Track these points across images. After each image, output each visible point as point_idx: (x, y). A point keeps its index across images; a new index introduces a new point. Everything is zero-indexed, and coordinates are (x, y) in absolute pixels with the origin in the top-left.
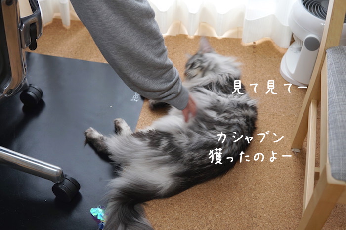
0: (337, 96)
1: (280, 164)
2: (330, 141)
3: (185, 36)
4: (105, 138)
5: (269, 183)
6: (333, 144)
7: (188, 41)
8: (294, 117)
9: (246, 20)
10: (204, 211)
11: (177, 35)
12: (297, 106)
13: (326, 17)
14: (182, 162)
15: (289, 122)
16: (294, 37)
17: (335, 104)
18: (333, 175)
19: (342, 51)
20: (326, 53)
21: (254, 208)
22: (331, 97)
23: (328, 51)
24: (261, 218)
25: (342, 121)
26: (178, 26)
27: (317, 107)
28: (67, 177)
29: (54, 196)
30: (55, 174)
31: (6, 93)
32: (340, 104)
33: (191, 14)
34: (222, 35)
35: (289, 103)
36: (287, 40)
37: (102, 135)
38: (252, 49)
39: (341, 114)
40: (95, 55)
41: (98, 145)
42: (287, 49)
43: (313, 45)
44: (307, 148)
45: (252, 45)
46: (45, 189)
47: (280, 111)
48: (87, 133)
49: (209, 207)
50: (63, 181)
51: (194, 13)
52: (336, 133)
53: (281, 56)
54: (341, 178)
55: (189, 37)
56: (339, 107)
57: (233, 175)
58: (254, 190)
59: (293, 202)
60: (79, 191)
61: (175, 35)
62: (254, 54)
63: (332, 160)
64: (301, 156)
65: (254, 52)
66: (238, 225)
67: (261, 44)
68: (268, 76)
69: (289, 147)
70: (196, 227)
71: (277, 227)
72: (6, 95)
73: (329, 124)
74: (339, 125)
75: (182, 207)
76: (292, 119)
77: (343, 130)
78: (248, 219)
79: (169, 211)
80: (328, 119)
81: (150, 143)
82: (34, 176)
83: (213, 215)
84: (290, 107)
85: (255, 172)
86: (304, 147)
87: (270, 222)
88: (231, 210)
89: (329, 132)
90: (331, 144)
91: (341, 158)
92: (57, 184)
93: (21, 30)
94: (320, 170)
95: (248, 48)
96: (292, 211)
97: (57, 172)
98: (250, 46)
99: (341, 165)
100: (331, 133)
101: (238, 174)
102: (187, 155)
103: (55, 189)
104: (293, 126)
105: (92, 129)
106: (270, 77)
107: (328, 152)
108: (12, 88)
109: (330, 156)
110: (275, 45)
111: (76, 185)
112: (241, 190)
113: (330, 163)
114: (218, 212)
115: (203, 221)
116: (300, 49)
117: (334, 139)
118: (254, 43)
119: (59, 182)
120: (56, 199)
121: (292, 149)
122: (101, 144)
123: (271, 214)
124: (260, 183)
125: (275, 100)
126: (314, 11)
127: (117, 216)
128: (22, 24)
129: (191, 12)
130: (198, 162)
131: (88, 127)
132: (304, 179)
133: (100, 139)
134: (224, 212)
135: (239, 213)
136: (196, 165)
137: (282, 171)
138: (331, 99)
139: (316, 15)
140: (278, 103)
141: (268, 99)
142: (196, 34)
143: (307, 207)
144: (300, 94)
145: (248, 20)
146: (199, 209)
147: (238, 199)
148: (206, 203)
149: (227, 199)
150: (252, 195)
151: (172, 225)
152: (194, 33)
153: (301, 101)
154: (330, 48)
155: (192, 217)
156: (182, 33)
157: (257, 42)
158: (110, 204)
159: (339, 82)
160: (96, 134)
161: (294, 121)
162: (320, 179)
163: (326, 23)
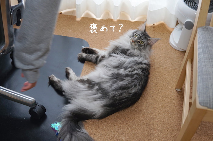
0: (203, 56)
1: (168, 98)
2: (199, 83)
3: (112, 20)
4: (61, 81)
5: (162, 109)
6: (200, 85)
7: (114, 23)
8: (177, 70)
9: (149, 11)
10: (122, 126)
11: (107, 19)
12: (179, 63)
13: (197, 9)
14: (108, 98)
15: (175, 72)
16: (178, 21)
17: (202, 61)
18: (200, 103)
19: (207, 29)
20: (197, 30)
21: (152, 124)
22: (199, 56)
23: (198, 29)
24: (156, 130)
25: (206, 71)
26: (108, 13)
27: (191, 63)
28: (38, 104)
29: (30, 116)
30: (31, 102)
31: (1, 52)
32: (205, 61)
33: (116, 6)
34: (134, 20)
35: (175, 61)
36: (174, 23)
37: (59, 80)
38: (153, 28)
39: (206, 67)
40: (56, 31)
41: (57, 85)
42: (174, 28)
43: (189, 26)
44: (185, 89)
45: (153, 26)
46: (24, 111)
47: (169, 66)
48: (50, 77)
49: (124, 123)
50: (36, 107)
51: (117, 6)
52: (202, 78)
53: (170, 32)
54: (205, 105)
55: (114, 20)
56: (205, 63)
57: (140, 104)
58: (152, 113)
59: (176, 121)
60: (45, 113)
61: (106, 19)
62: (154, 31)
63: (200, 94)
64: (181, 93)
65: (153, 30)
66: (142, 134)
67: (158, 26)
68: (162, 45)
69: (174, 88)
70: (116, 135)
71: (166, 136)
72: (1, 53)
73: (198, 73)
74: (204, 73)
75: (108, 123)
76: (176, 71)
77: (206, 77)
78: (148, 131)
79: (100, 125)
80: (197, 70)
81: (88, 86)
82: (18, 103)
83: (127, 128)
84: (175, 64)
85: (153, 103)
86: (183, 88)
87: (162, 133)
88: (138, 125)
89: (198, 77)
90: (199, 85)
91: (205, 93)
92: (32, 109)
93: (11, 14)
94: (192, 101)
95: (150, 27)
96: (175, 127)
97: (32, 101)
98: (151, 27)
99: (205, 97)
100: (199, 78)
101: (142, 104)
102: (111, 94)
103: (31, 112)
104: (177, 75)
105: (54, 75)
106: (163, 45)
107: (197, 89)
108: (5, 49)
109: (198, 92)
110: (166, 26)
111: (44, 109)
112: (144, 113)
113: (198, 96)
114: (130, 127)
115: (121, 132)
116: (181, 29)
117: (201, 82)
118: (154, 24)
119: (33, 107)
120: (31, 118)
121: (176, 89)
122: (58, 84)
123: (162, 128)
124: (156, 109)
125: (166, 59)
126: (191, 5)
127: (67, 127)
128: (12, 10)
129: (115, 5)
130: (118, 98)
131: (51, 74)
132: (183, 107)
133: (58, 82)
134: (134, 127)
135: (143, 127)
136: (117, 99)
137: (169, 102)
138: (200, 58)
139: (192, 8)
140: (168, 61)
141: (162, 59)
142: (118, 19)
143: (185, 122)
144: (181, 56)
145: (150, 10)
146: (118, 125)
147: (142, 118)
148: (123, 121)
149: (136, 118)
150: (151, 116)
151: (102, 134)
152: (117, 18)
153: (182, 60)
154: (200, 27)
155: (114, 129)
156: (110, 18)
157: (156, 24)
158: (63, 120)
159: (205, 48)
160: (56, 79)
161: (177, 72)
162: (192, 106)
163: (197, 13)
